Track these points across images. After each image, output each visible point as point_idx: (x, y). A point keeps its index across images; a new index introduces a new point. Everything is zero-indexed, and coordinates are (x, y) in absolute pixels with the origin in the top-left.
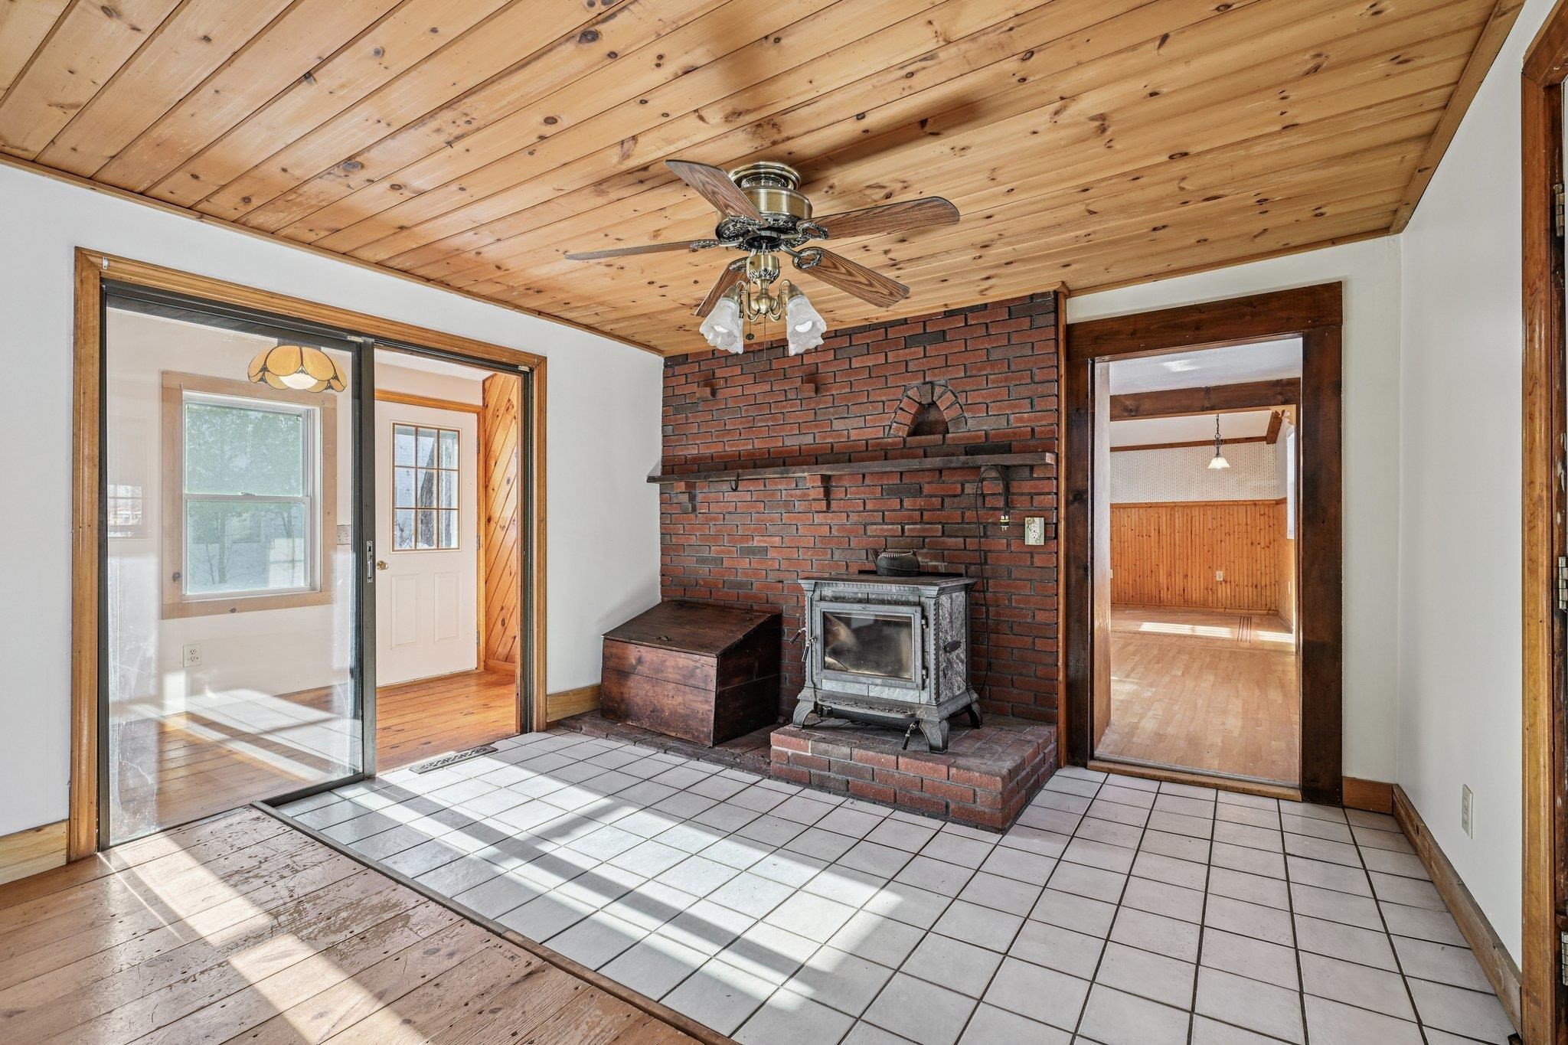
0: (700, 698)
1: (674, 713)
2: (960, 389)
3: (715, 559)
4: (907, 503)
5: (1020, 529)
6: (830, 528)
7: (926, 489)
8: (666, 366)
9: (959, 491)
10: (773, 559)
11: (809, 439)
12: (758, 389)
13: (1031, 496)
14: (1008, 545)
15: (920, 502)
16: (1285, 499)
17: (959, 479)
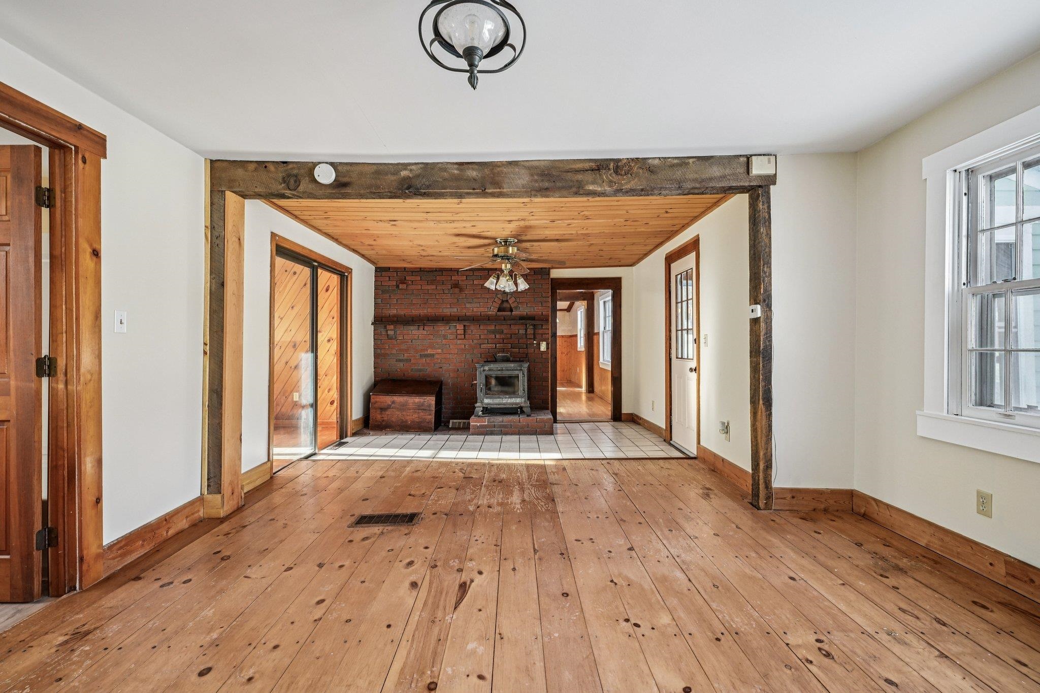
0: (427, 414)
1: (413, 422)
2: (517, 296)
3: (407, 360)
4: (497, 336)
5: (539, 345)
6: (465, 346)
7: (505, 331)
8: (376, 271)
9: (517, 332)
10: (438, 359)
11: (455, 310)
12: (429, 287)
13: (542, 334)
14: (534, 351)
15: (503, 336)
16: (577, 335)
17: (518, 328)
